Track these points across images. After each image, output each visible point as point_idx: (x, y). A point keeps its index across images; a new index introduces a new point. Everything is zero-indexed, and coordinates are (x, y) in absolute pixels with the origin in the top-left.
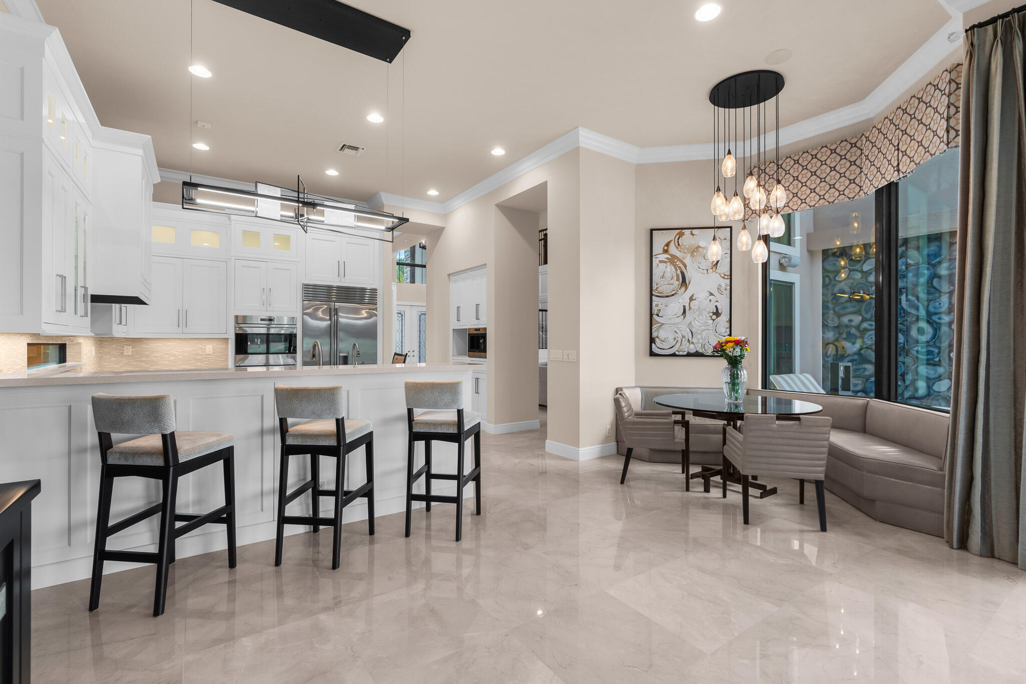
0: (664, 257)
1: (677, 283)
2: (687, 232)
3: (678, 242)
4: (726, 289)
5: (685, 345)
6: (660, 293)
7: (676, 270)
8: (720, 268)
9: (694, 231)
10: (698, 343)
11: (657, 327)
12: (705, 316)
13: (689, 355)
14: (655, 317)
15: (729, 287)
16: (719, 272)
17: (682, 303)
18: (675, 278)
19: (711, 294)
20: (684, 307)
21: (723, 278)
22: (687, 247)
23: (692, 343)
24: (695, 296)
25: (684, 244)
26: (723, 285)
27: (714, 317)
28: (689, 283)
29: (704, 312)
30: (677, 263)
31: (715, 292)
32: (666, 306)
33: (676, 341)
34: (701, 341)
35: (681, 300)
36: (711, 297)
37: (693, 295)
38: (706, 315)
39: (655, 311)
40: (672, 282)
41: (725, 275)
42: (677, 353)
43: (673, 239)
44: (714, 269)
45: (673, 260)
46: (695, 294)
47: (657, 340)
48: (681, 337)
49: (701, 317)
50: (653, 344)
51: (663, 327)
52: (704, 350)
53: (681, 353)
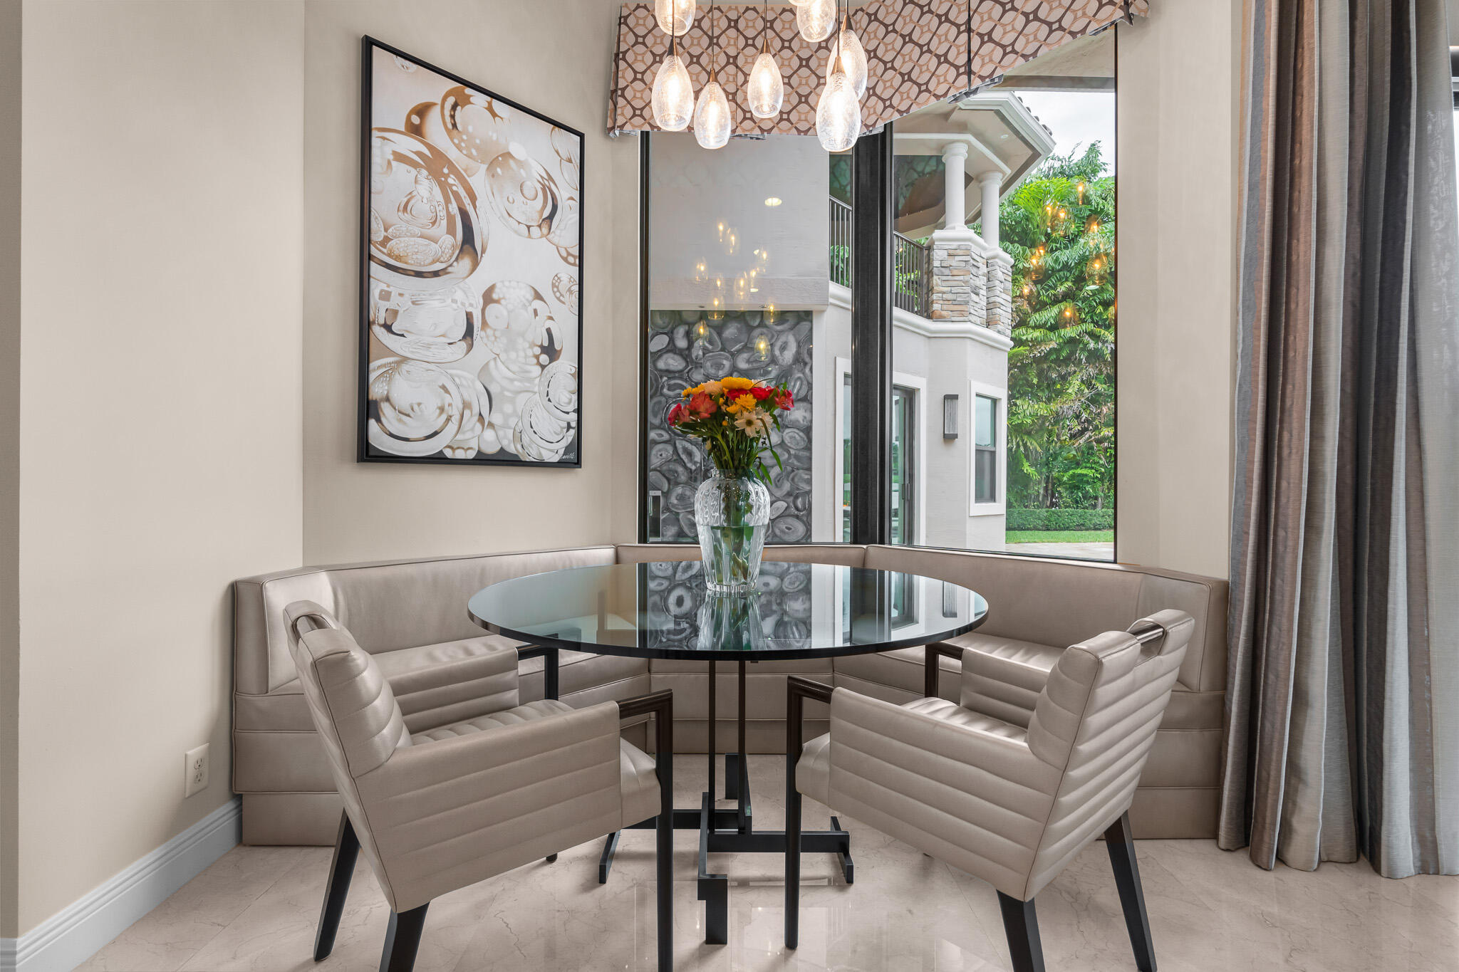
0: (409, 145)
1: (449, 242)
2: (479, 100)
3: (453, 117)
4: (570, 290)
5: (472, 429)
6: (398, 258)
7: (447, 201)
8: (558, 232)
9: (497, 105)
10: (505, 426)
11: (384, 365)
12: (521, 354)
13: (482, 460)
14: (377, 331)
15: (576, 288)
16: (556, 240)
17: (463, 304)
18: (444, 223)
19: (538, 296)
20: (469, 316)
21: (565, 260)
22: (478, 141)
23: (491, 425)
24: (497, 290)
25: (470, 129)
26: (565, 278)
27: (544, 359)
28: (483, 251)
29: (520, 340)
30: (450, 181)
31: (546, 292)
32: (413, 303)
33: (444, 417)
34: (513, 421)
35: (459, 295)
36: (537, 304)
37: (491, 289)
38: (524, 350)
39: (378, 310)
40: (433, 231)
41: (569, 254)
42: (448, 453)
43: (439, 101)
44: (545, 230)
45: (436, 164)
46: (499, 285)
47: (385, 407)
48: (461, 406)
49: (513, 355)
50: (372, 422)
51: (405, 367)
52: (519, 447)
53: (460, 454)
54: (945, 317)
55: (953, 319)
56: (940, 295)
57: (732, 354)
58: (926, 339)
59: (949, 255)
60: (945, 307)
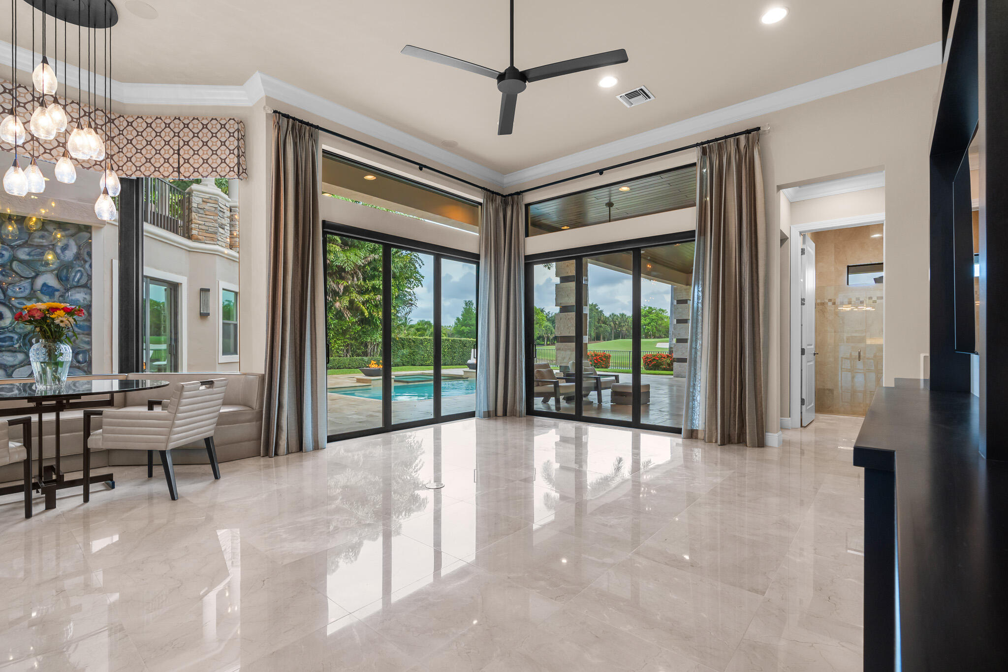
54: (200, 240)
55: (206, 242)
56: (197, 225)
57: (12, 247)
58: (187, 252)
59: (203, 201)
60: (200, 233)
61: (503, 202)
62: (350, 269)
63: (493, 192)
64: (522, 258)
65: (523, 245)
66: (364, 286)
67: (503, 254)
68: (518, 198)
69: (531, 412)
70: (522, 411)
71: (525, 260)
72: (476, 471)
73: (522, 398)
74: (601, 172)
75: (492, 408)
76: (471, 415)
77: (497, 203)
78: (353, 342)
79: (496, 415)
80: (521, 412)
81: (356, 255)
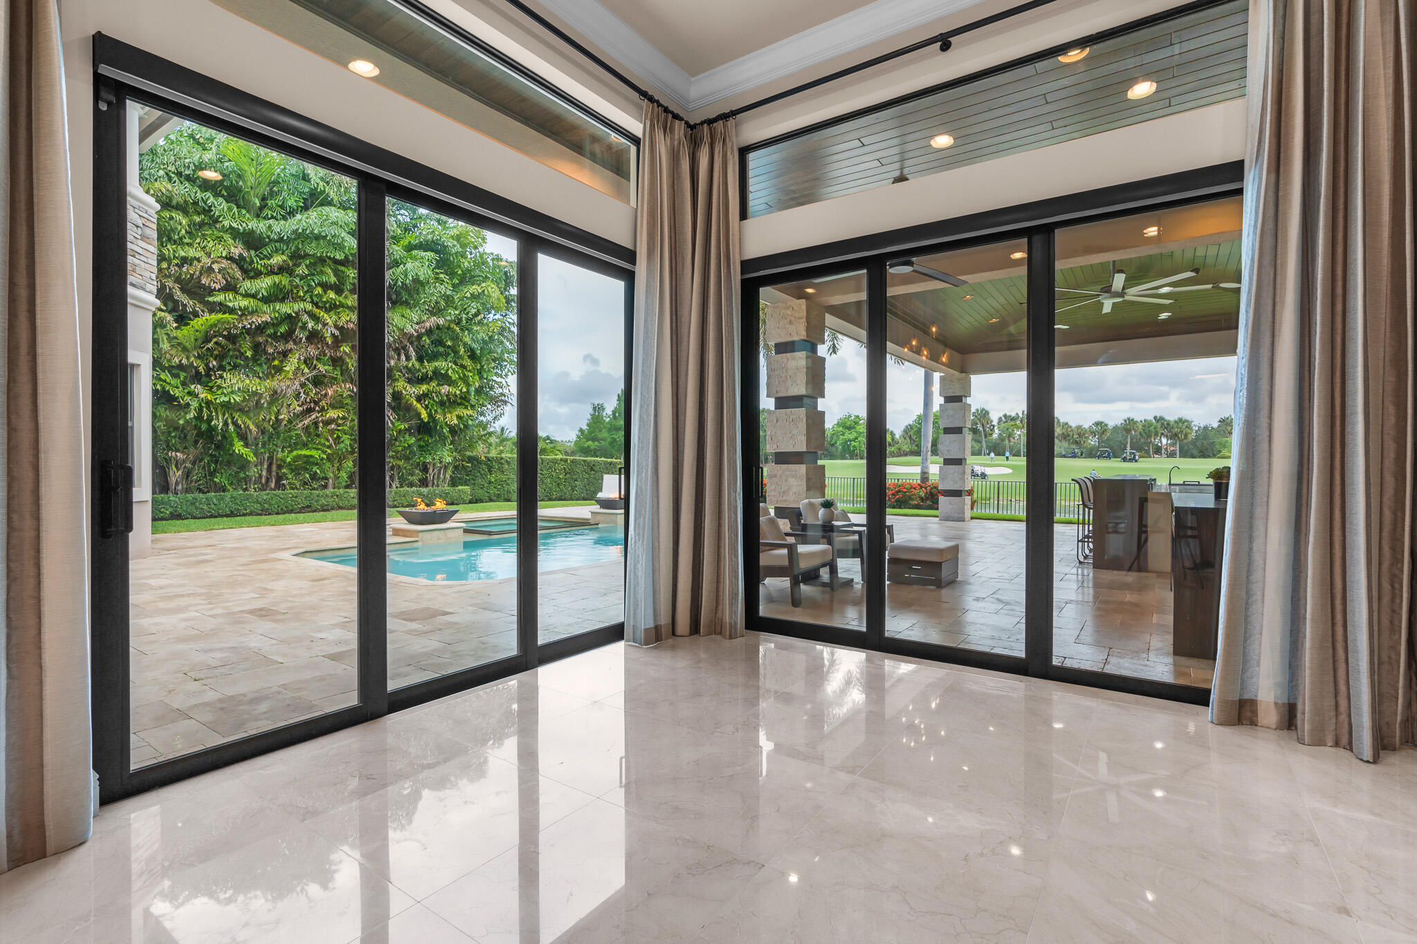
61: (688, 137)
62: (392, 339)
63: (666, 110)
64: (734, 269)
65: (737, 233)
66: (419, 370)
67: (689, 256)
68: (725, 126)
69: (756, 623)
70: (736, 623)
71: (742, 273)
72: (624, 760)
73: (737, 594)
74: (944, 42)
75: (664, 620)
76: (614, 633)
77: (676, 137)
78: (401, 463)
79: (674, 634)
80: (733, 626)
81: (403, 316)
